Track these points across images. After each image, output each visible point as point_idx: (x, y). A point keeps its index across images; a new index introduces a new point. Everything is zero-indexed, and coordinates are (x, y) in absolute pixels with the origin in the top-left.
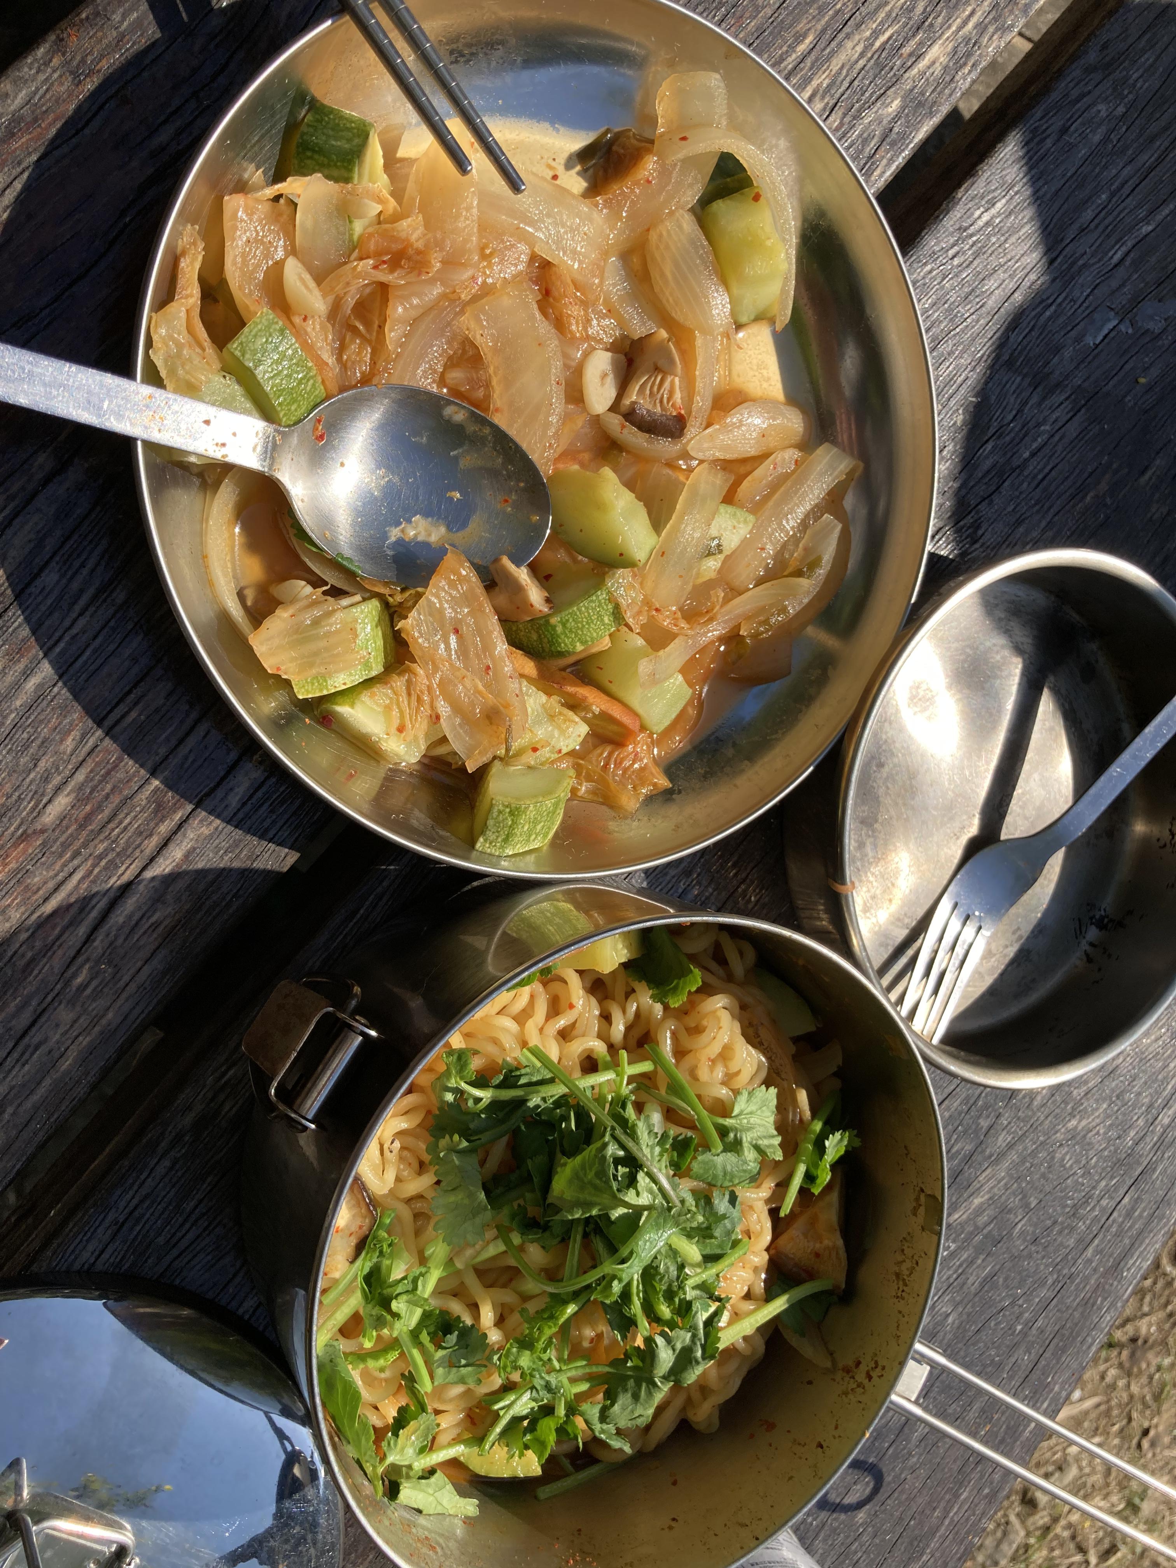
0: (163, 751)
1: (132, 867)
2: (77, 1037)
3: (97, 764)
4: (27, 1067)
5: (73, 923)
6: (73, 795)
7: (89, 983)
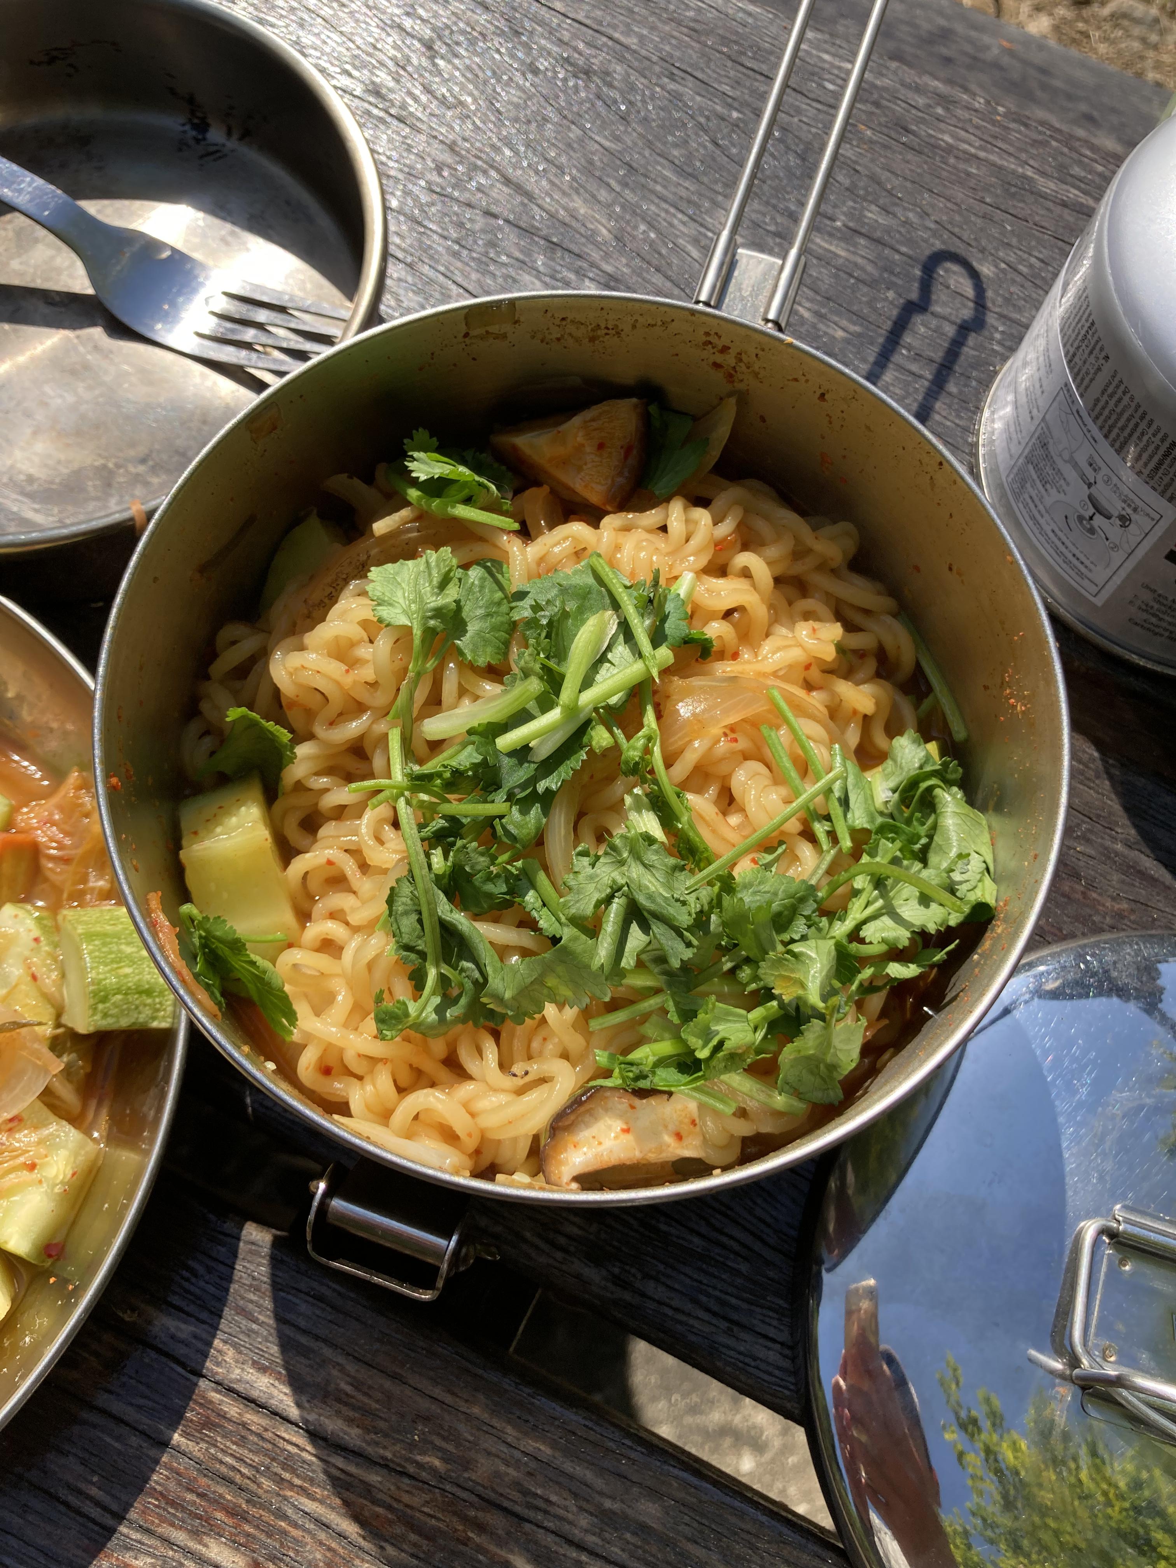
0: (134, 1440)
1: (287, 1437)
2: (510, 1445)
3: (163, 1520)
4: (554, 1498)
5: (367, 1490)
6: (206, 1539)
7: (440, 1449)
